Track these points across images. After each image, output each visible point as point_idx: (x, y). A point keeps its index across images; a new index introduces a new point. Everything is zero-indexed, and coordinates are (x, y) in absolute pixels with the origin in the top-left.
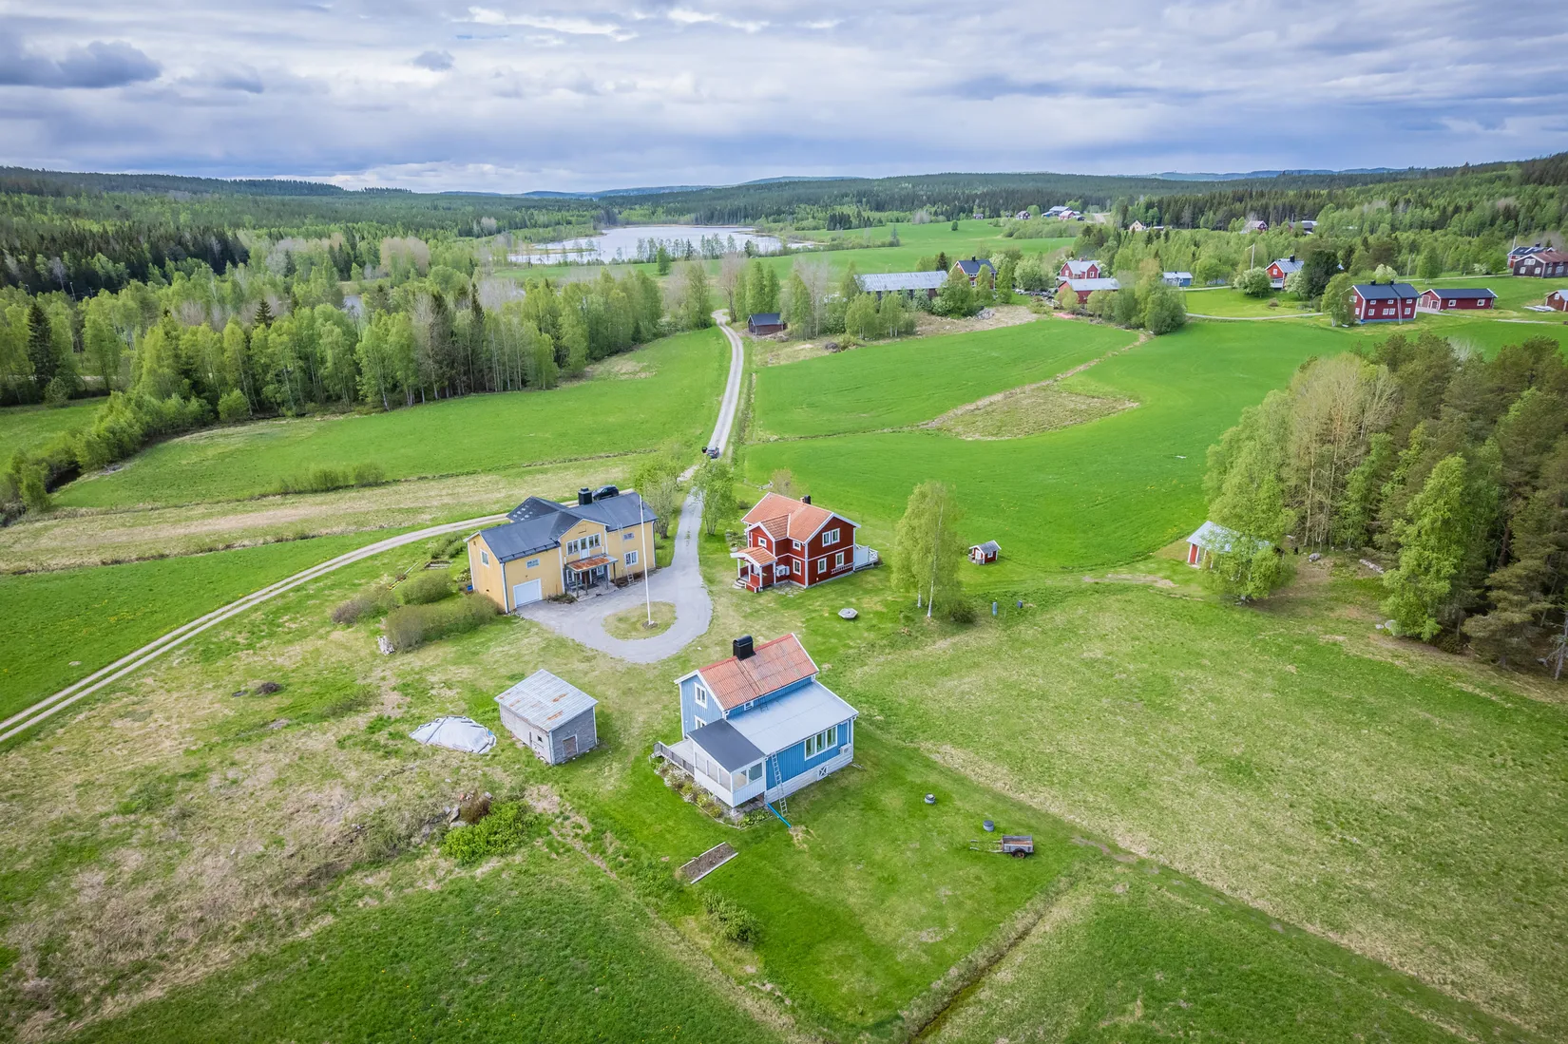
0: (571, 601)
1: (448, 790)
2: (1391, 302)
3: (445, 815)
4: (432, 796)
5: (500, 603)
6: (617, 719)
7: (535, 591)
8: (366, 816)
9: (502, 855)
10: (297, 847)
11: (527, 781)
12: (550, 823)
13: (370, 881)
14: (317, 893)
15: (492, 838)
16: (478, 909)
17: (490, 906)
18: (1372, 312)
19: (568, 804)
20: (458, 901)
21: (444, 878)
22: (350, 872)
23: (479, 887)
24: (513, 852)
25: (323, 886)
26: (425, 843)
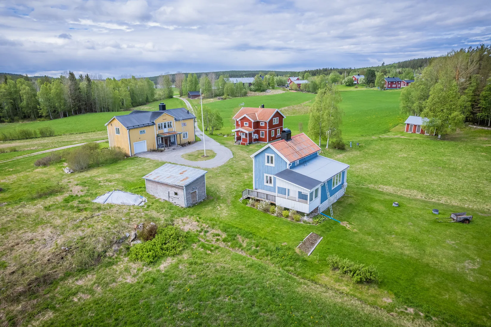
0: (162, 151)
1: (125, 223)
2: (394, 83)
3: (126, 238)
4: (115, 228)
5: (127, 152)
6: (211, 187)
7: (144, 147)
8: (70, 242)
9: (174, 256)
10: (18, 266)
11: (173, 216)
12: (197, 236)
13: (80, 283)
14: (37, 297)
15: (164, 246)
16: (172, 290)
17: (180, 287)
18: (389, 86)
19: (204, 225)
20: (154, 287)
21: (138, 274)
22: (62, 279)
23: (166, 276)
24: (180, 253)
25: (42, 291)
26: (116, 255)
